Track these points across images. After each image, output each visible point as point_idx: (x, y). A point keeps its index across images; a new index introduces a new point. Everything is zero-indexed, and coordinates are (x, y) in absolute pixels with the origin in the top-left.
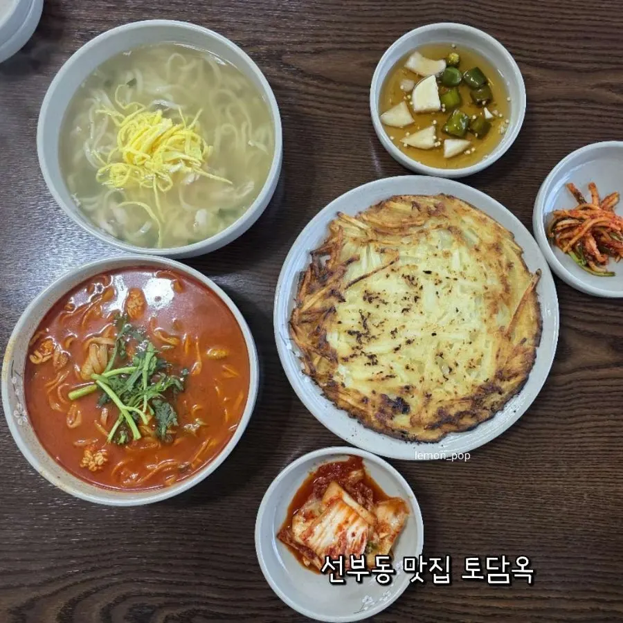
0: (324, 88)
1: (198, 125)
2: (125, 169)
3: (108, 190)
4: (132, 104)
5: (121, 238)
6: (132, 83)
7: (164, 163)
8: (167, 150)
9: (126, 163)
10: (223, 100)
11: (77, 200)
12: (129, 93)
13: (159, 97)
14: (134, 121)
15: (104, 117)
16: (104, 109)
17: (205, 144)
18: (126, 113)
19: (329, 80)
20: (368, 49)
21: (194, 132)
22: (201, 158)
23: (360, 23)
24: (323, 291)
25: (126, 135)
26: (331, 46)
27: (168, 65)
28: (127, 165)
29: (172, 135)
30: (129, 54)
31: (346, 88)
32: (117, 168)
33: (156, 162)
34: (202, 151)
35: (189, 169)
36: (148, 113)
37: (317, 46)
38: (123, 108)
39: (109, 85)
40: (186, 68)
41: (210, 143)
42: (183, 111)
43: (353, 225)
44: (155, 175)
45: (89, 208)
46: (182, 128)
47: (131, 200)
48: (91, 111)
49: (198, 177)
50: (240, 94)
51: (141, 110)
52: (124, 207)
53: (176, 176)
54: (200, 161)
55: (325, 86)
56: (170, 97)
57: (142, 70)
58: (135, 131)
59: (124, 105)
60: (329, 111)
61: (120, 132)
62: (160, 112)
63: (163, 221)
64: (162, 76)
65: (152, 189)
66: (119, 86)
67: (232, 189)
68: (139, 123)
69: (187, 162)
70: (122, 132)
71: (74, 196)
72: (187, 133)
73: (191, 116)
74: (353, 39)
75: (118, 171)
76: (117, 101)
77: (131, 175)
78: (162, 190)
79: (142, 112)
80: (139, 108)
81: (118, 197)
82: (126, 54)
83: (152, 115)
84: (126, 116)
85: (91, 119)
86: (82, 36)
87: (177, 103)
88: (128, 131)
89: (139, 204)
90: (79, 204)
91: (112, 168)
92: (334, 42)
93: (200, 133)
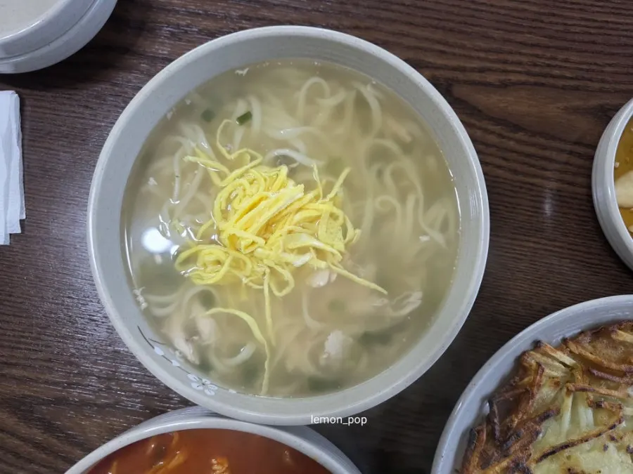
0: (510, 139)
1: (341, 195)
2: (222, 257)
3: (193, 285)
4: (241, 151)
5: (204, 367)
6: (245, 118)
7: (285, 251)
8: (290, 232)
9: (225, 246)
10: (379, 156)
11: (141, 299)
12: (239, 132)
13: (283, 144)
14: (244, 181)
15: (197, 169)
16: (199, 156)
17: (349, 226)
18: (232, 166)
19: (517, 128)
20: (577, 88)
21: (334, 205)
22: (342, 247)
23: (567, 49)
24: (504, 464)
25: (229, 201)
26: (523, 78)
27: (301, 95)
28: (226, 250)
29: (300, 209)
30: (244, 72)
31: (542, 141)
32: (210, 253)
33: (272, 251)
34: (345, 236)
35: (323, 264)
36: (266, 169)
37: (503, 77)
38: (227, 155)
39: (208, 118)
40: (329, 102)
41: (357, 225)
42: (318, 169)
43: (554, 359)
44: (268, 271)
45: (159, 312)
46: (317, 198)
47: (226, 306)
48: (178, 155)
49: (334, 277)
50: (407, 148)
51: (254, 163)
52: (213, 316)
53: (300, 272)
54: (341, 253)
55: (511, 135)
56: (300, 145)
57: (262, 99)
58: (245, 196)
59: (229, 152)
60: (515, 172)
61: (219, 195)
62: (284, 170)
63: (274, 343)
64: (291, 110)
65: (262, 291)
66: (225, 121)
67: (386, 301)
68: (251, 183)
69: (320, 253)
70: (222, 196)
71: (138, 292)
72: (325, 207)
73: (331, 179)
74: (556, 72)
75: (212, 258)
76: (220, 147)
77: (231, 266)
78: (277, 293)
79: (255, 166)
80: (253, 158)
81: (207, 299)
82: (240, 72)
83: (273, 172)
84: (231, 170)
85: (177, 171)
86: (173, 34)
87: (310, 155)
88: (234, 195)
89: (238, 313)
90: (144, 305)
91: (202, 254)
92: (528, 73)
93: (342, 208)
